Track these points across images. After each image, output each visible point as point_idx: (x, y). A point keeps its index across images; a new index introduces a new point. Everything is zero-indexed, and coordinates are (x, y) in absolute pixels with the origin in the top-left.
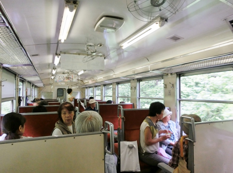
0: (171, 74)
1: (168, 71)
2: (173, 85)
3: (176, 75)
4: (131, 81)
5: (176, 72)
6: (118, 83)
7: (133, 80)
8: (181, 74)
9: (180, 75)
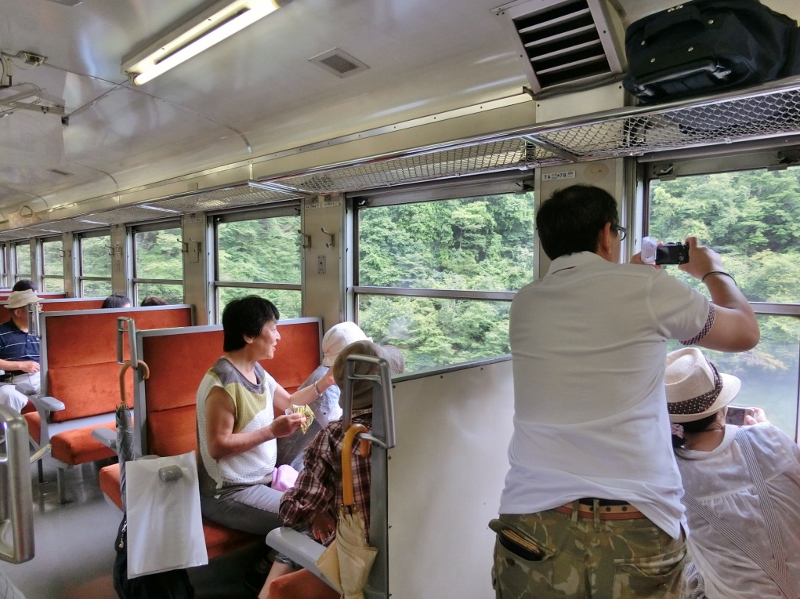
0: (328, 198)
1: (317, 186)
2: (333, 237)
3: (342, 201)
4: (184, 221)
5: (344, 190)
6: (133, 228)
7: (193, 215)
8: (361, 199)
9: (356, 202)
